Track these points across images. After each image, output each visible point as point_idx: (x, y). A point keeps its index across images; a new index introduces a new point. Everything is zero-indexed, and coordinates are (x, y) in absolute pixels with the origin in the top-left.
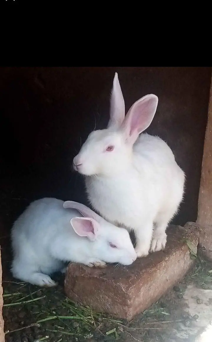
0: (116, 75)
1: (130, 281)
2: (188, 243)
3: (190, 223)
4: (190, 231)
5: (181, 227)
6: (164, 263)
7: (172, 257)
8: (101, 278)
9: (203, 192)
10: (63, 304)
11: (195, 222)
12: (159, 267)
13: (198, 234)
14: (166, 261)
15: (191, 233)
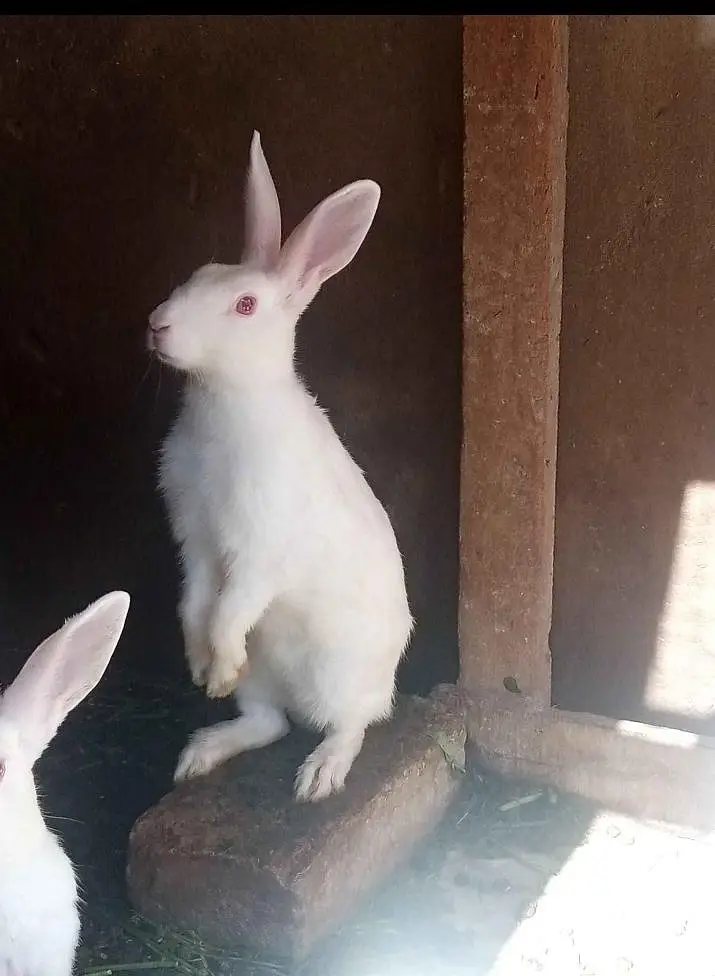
0: (257, 135)
1: (293, 857)
2: (442, 740)
3: (443, 687)
4: (443, 708)
5: (420, 698)
6: (380, 800)
7: (399, 783)
8: (220, 854)
9: (467, 606)
10: (125, 932)
11: (455, 683)
12: (369, 810)
13: (464, 713)
14: (386, 794)
15: (448, 712)
